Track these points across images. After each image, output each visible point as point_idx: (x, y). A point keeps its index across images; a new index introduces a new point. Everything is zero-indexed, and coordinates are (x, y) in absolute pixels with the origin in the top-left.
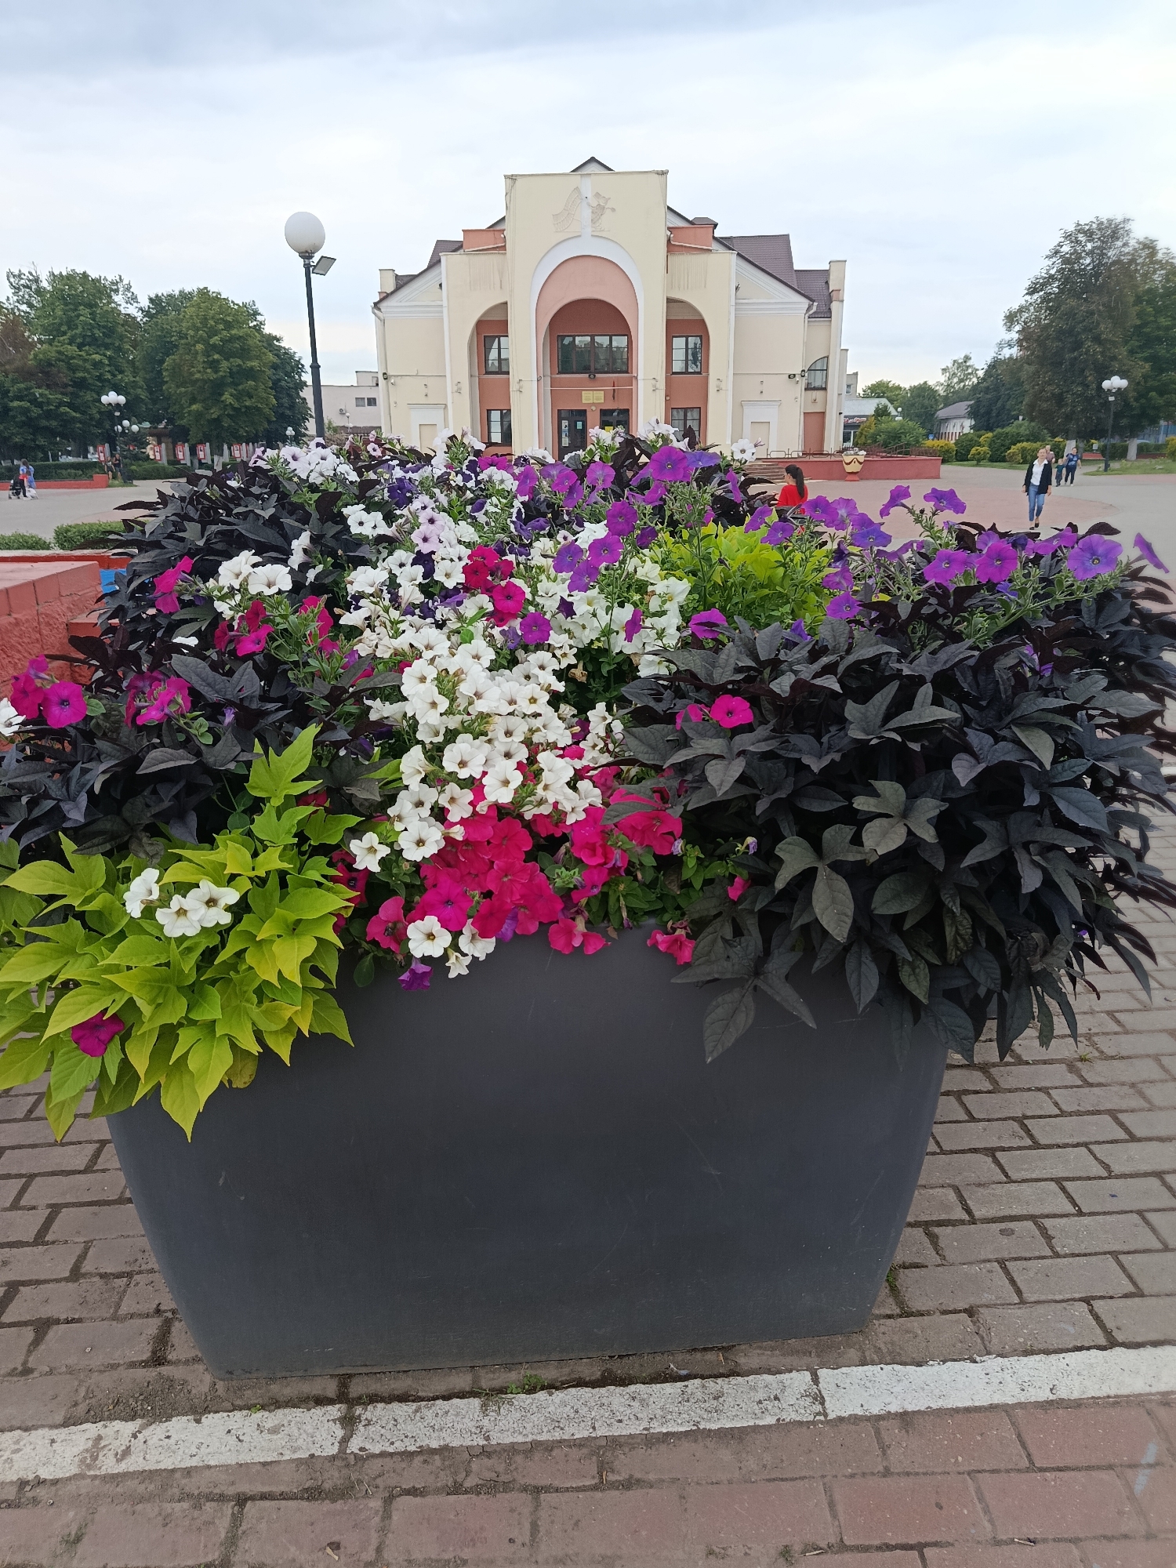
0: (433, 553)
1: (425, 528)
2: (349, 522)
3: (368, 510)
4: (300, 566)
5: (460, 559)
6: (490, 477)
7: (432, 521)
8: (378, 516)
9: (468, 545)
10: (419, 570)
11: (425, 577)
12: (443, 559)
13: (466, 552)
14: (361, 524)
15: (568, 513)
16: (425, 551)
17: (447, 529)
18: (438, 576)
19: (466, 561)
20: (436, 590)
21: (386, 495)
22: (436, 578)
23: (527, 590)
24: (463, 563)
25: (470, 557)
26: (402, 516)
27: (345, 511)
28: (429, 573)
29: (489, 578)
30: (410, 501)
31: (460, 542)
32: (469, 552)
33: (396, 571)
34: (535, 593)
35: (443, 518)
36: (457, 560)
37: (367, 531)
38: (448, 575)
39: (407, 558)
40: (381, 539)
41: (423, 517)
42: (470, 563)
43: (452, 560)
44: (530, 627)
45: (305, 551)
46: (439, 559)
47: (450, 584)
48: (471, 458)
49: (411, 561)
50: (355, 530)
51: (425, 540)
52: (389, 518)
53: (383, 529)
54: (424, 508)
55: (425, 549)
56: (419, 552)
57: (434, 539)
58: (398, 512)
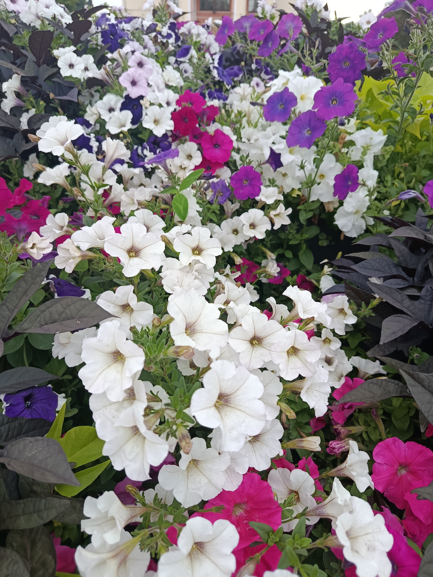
0: (142, 97)
1: (133, 71)
2: (60, 64)
3: (78, 53)
4: (12, 110)
5: (168, 104)
6: (189, 31)
7: (140, 65)
8: (89, 59)
9: (174, 89)
10: (128, 115)
11: (133, 122)
12: (152, 104)
13: (174, 97)
14: (71, 66)
15: (258, 62)
16: (134, 95)
17: (155, 73)
18: (147, 123)
19: (174, 107)
20: (144, 136)
21: (100, 39)
22: (145, 125)
23: (234, 138)
24: (171, 109)
25: (178, 102)
26: (113, 60)
27: (56, 52)
28: (137, 119)
29: (197, 126)
30: (122, 46)
31: (168, 86)
32: (177, 97)
33: (106, 116)
34: (239, 139)
35: (151, 64)
36: (164, 105)
37: (78, 73)
38: (156, 122)
39: (116, 102)
40: (92, 82)
41: (132, 61)
42: (179, 108)
43: (160, 106)
44: (241, 180)
45: (18, 95)
46: (148, 105)
47: (159, 132)
48: (172, 20)
49: (119, 105)
50: (65, 72)
51: (134, 83)
52: (100, 62)
53: (95, 73)
54: (133, 52)
55: (134, 93)
56: (127, 97)
57: (142, 83)
58: (109, 55)
